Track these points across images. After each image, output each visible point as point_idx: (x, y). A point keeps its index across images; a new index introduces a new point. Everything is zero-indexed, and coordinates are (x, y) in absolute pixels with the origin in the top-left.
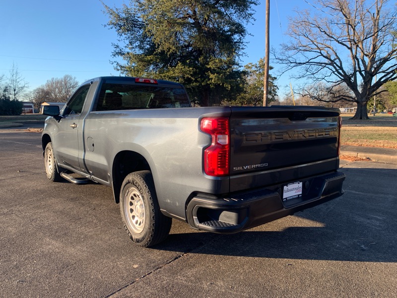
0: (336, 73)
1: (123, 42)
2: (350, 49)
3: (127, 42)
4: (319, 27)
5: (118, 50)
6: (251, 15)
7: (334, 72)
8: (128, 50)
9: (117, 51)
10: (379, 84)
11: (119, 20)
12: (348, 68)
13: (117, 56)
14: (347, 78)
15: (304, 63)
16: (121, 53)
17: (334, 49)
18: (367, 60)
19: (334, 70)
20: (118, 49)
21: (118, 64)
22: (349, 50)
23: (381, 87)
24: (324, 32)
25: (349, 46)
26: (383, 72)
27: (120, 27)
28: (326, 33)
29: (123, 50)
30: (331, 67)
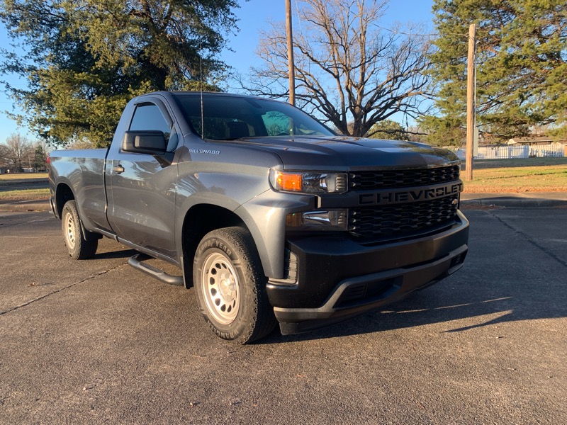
0: (321, 108)
1: (22, 47)
2: (337, 77)
3: (29, 48)
4: (300, 47)
5: (11, 62)
7: (318, 107)
8: (31, 62)
9: (9, 64)
10: (372, 122)
11: (14, 9)
12: (335, 99)
13: (6, 71)
14: (332, 114)
15: (281, 96)
16: (16, 68)
17: (316, 77)
18: (356, 93)
19: (318, 104)
20: (12, 60)
21: (8, 86)
22: (336, 80)
23: (372, 127)
24: (307, 53)
25: (336, 74)
26: (377, 107)
27: (15, 22)
28: (308, 55)
29: (22, 62)
30: (315, 101)
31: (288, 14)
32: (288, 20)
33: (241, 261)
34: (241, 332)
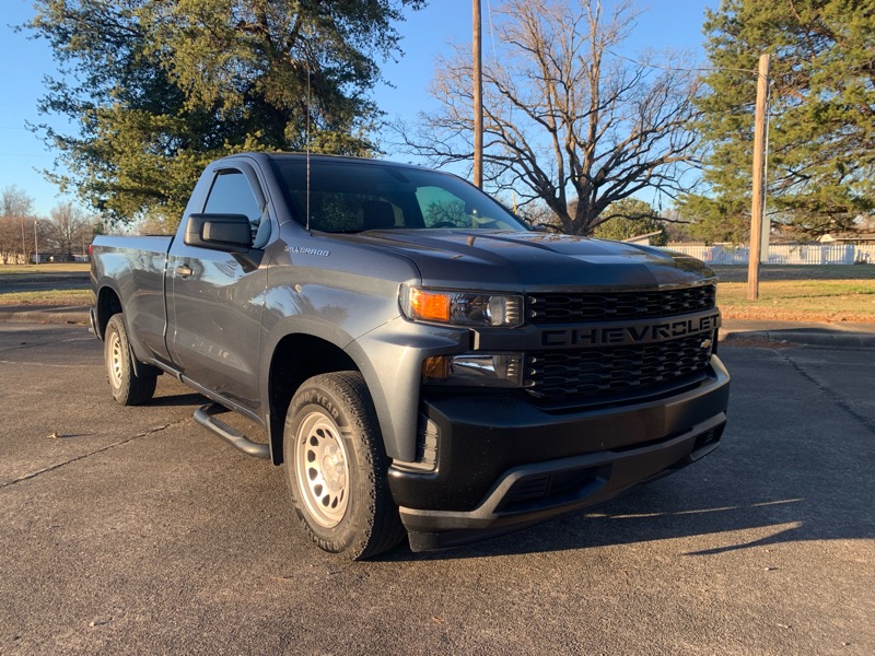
0: (526, 178)
1: (74, 74)
2: (553, 131)
3: (84, 77)
4: (497, 83)
5: (58, 96)
6: (395, 40)
7: (521, 176)
8: (85, 97)
9: (54, 99)
10: (606, 200)
11: (64, 16)
12: (549, 165)
13: (50, 110)
14: (544, 188)
15: (465, 157)
16: (63, 106)
17: (520, 129)
18: (581, 155)
19: (523, 172)
20: (60, 93)
21: (50, 132)
22: (551, 134)
23: (607, 209)
24: (507, 93)
25: (551, 126)
26: (614, 178)
27: (64, 37)
28: (509, 96)
29: (73, 97)
30: (517, 166)
31: (475, 34)
32: (475, 43)
33: (353, 428)
34: (350, 541)
